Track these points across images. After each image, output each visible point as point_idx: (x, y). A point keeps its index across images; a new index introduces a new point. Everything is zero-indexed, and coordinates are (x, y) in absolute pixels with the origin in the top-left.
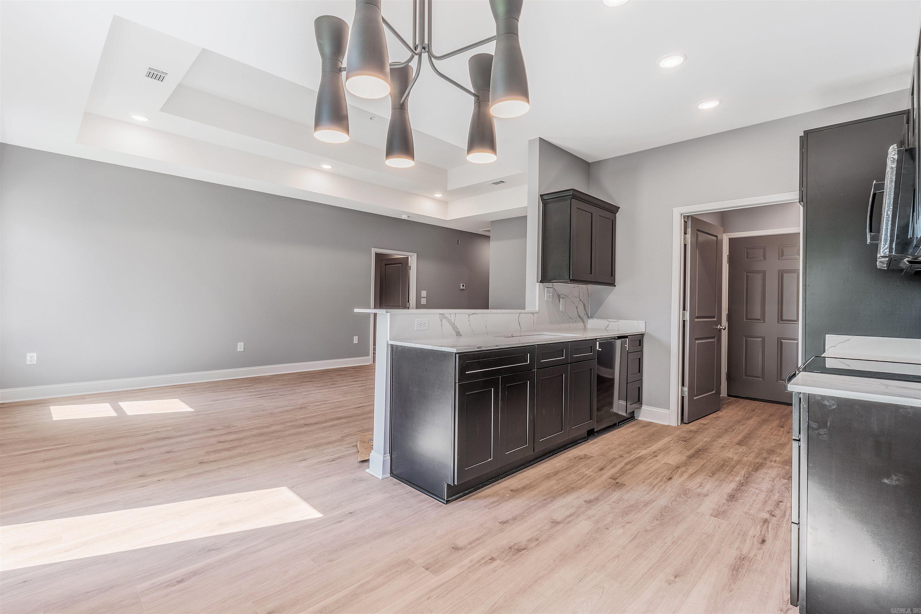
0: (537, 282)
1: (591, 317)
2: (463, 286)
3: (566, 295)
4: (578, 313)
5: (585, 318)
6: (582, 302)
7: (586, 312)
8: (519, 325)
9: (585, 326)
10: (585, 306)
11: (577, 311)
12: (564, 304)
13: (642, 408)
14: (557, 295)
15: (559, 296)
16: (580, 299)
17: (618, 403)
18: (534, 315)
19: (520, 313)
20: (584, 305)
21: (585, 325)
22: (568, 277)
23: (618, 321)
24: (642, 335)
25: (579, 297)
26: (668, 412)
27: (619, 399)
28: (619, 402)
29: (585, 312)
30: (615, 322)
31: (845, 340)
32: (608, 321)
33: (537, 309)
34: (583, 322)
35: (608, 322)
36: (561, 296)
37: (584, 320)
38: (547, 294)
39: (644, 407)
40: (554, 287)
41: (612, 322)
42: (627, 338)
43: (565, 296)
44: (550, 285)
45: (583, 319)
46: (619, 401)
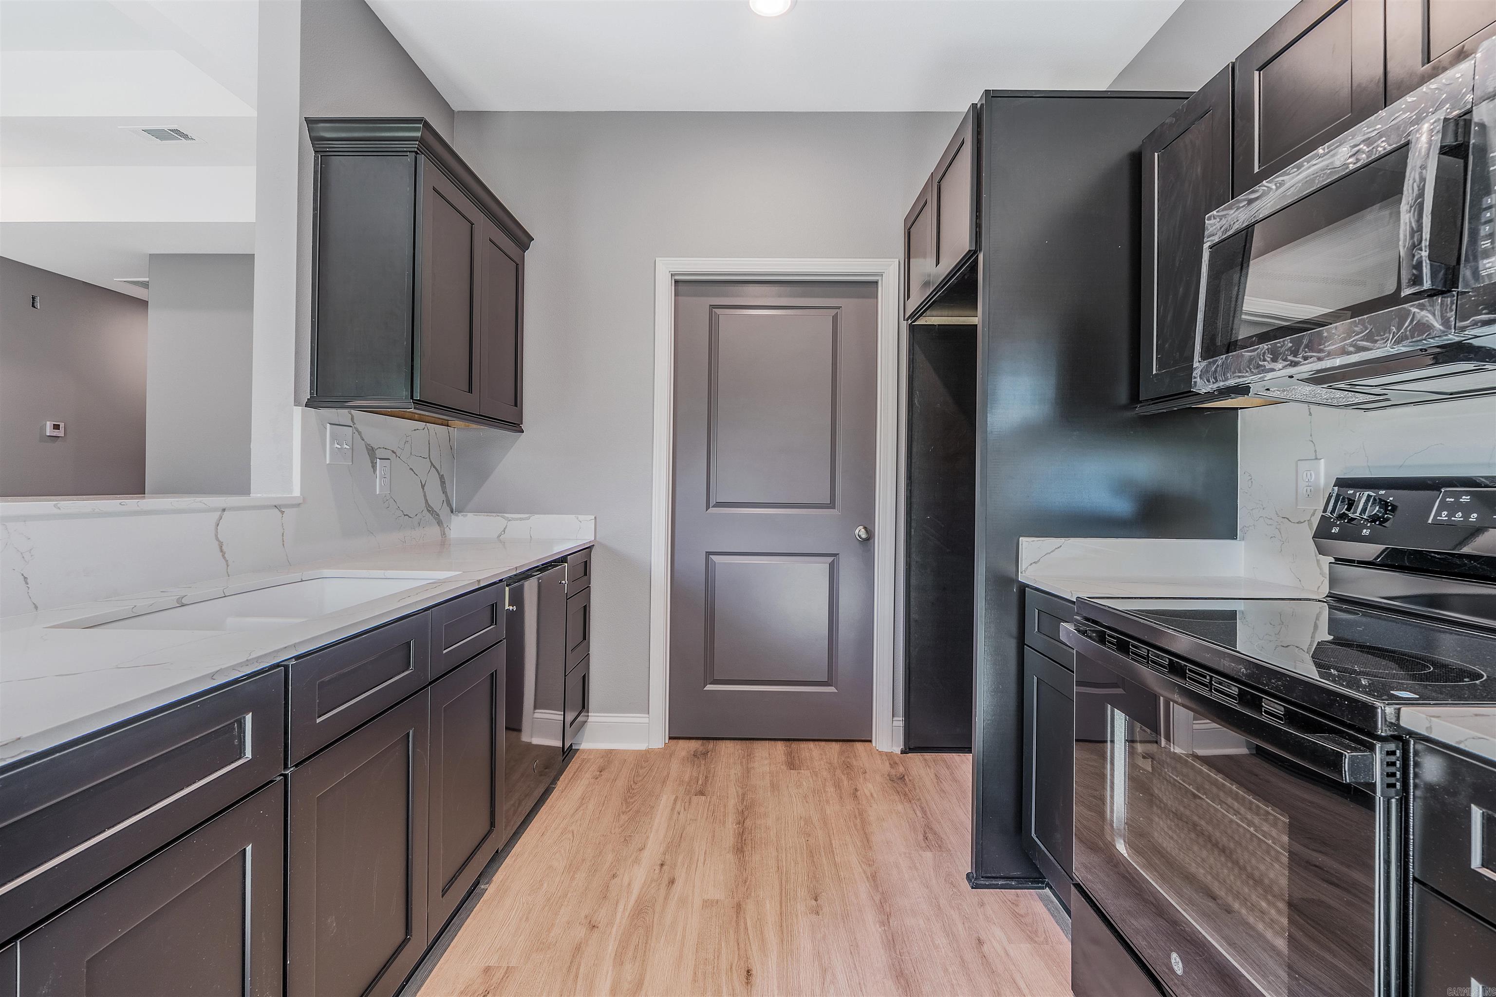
0: (297, 403)
1: (460, 511)
2: (56, 427)
3: (393, 451)
4: (426, 501)
5: (444, 512)
6: (437, 470)
7: (447, 496)
8: (222, 551)
9: (443, 534)
10: (443, 483)
11: (425, 496)
12: (388, 476)
13: (590, 719)
14: (367, 448)
15: (371, 451)
16: (432, 463)
17: (533, 718)
18: (283, 512)
19: (224, 510)
20: (442, 477)
21: (444, 532)
22: (405, 393)
23: (528, 518)
24: (588, 549)
25: (429, 456)
26: (646, 720)
27: (535, 708)
28: (536, 715)
29: (443, 497)
30: (521, 519)
31: (1054, 549)
32: (503, 517)
33: (297, 492)
34: (440, 523)
35: (504, 522)
36: (379, 453)
37: (441, 518)
38: (332, 444)
39: (594, 718)
40: (357, 426)
41: (517, 519)
42: (566, 563)
43: (388, 454)
44: (342, 415)
45: (438, 515)
46: (534, 713)
